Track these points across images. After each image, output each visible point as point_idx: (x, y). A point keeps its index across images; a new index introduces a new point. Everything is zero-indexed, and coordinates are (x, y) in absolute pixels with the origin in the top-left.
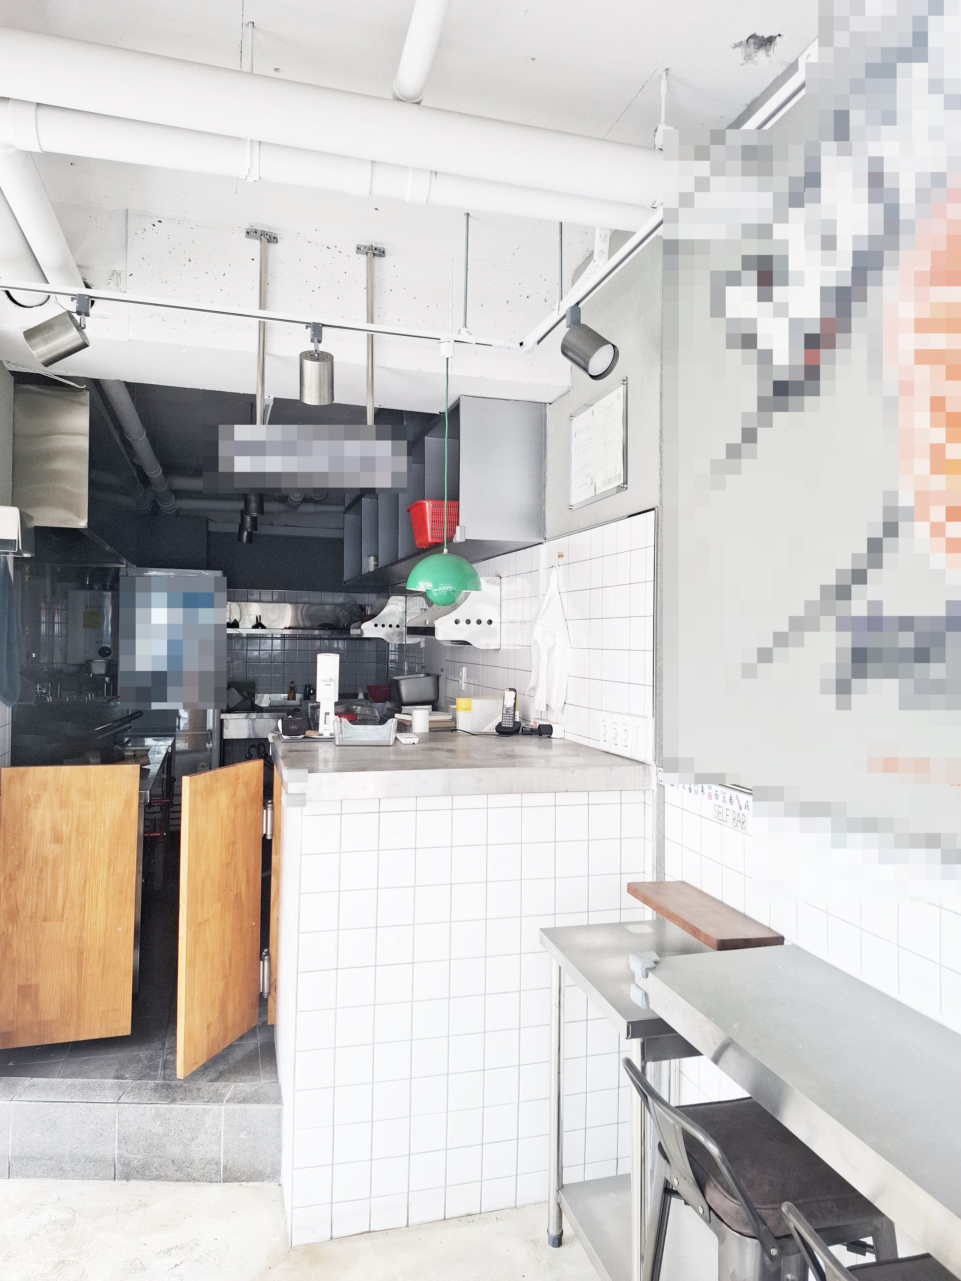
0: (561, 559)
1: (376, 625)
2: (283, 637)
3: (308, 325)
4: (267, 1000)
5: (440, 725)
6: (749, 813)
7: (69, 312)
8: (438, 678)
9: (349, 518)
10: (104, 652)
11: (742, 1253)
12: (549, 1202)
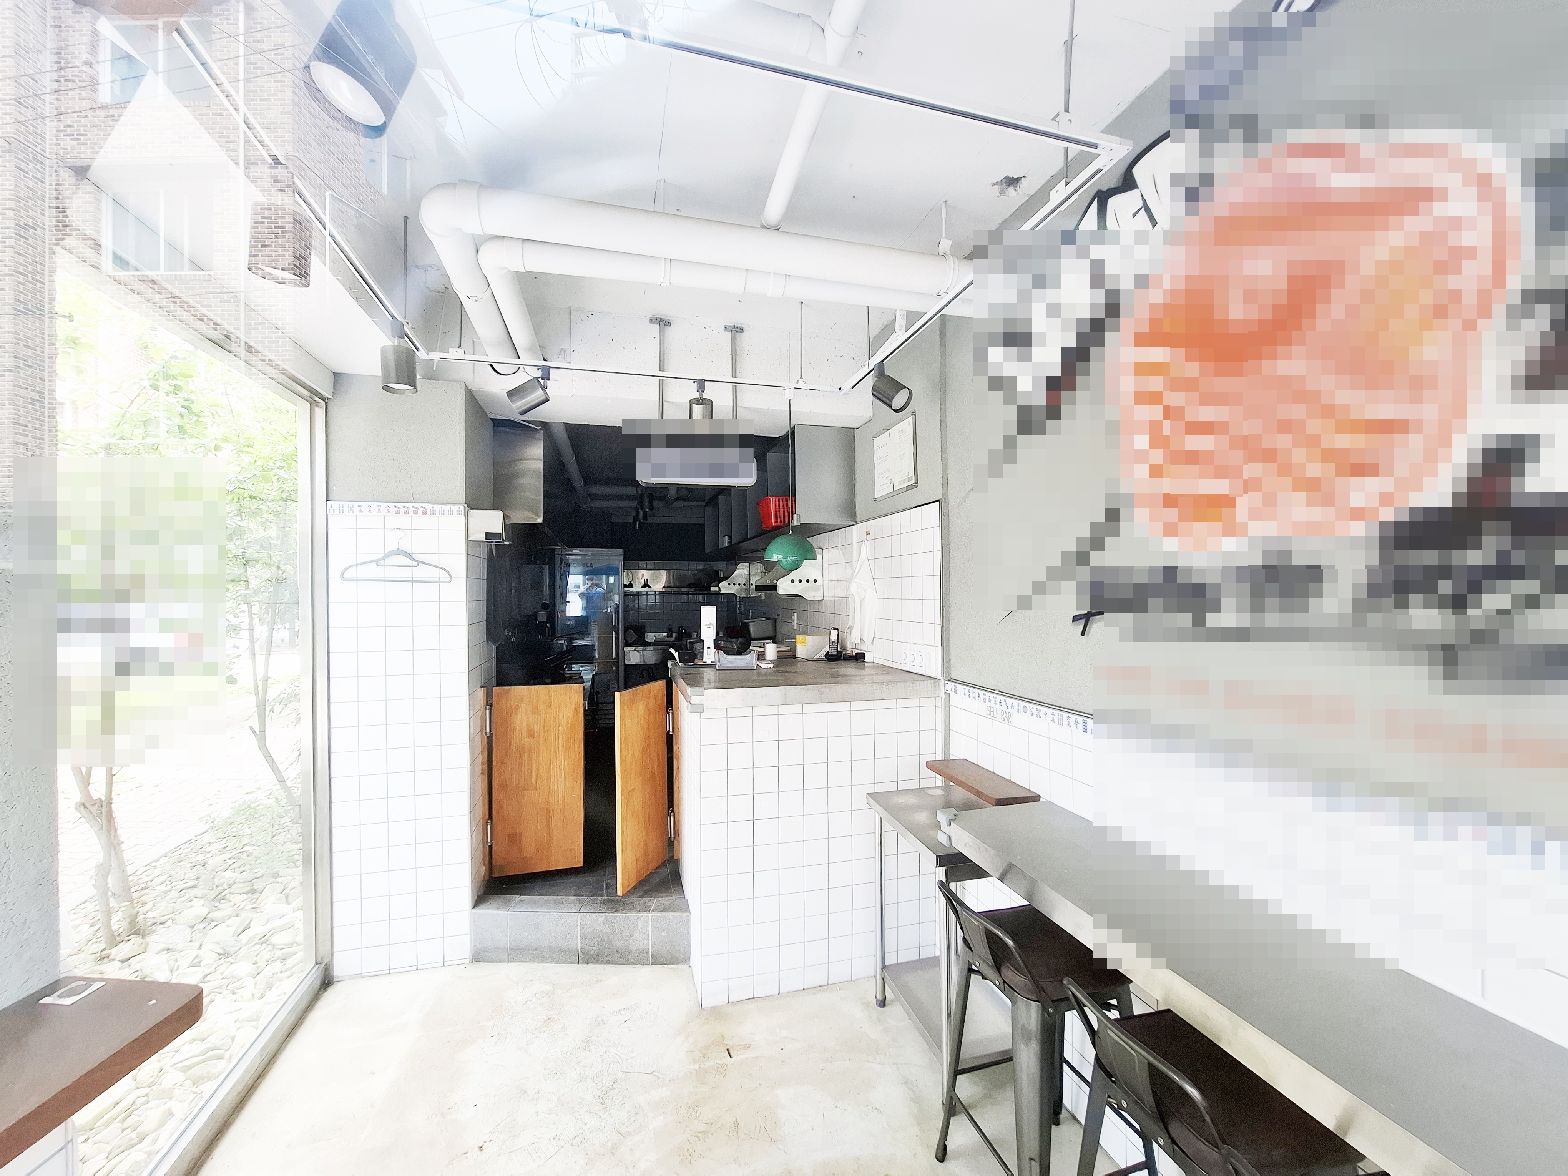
0: (868, 536)
1: (729, 584)
2: (661, 594)
3: (695, 381)
4: (673, 842)
5: (784, 654)
6: (1014, 712)
7: (537, 379)
8: (775, 620)
9: (709, 510)
10: (545, 606)
11: (1028, 1011)
12: (875, 976)
